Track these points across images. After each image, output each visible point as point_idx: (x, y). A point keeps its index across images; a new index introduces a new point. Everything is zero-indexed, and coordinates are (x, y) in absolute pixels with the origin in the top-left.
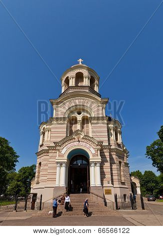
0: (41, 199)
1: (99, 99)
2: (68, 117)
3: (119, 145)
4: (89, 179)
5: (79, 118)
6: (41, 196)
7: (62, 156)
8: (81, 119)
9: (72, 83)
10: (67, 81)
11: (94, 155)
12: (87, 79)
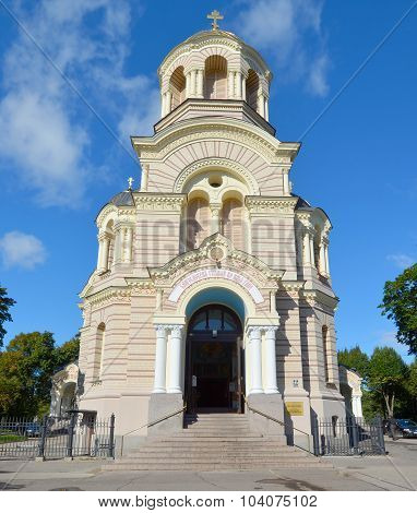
0: (112, 428)
1: (275, 142)
2: (184, 192)
3: (323, 280)
4: (243, 374)
5: (216, 196)
6: (113, 417)
7: (173, 308)
8: (220, 201)
9: (194, 86)
10: (179, 80)
11: (259, 308)
12: (238, 77)
